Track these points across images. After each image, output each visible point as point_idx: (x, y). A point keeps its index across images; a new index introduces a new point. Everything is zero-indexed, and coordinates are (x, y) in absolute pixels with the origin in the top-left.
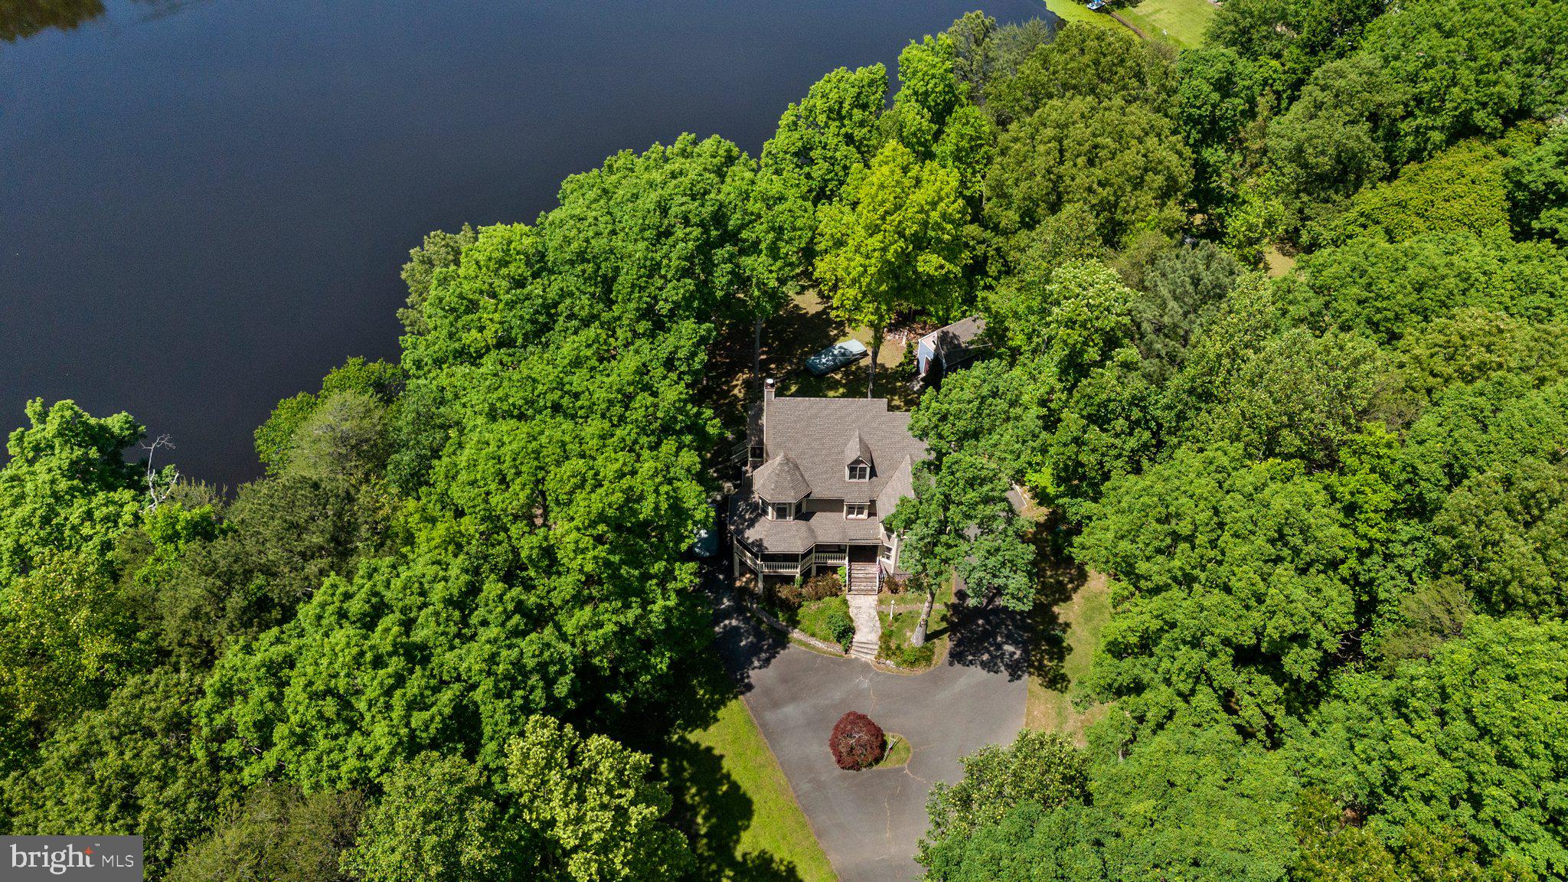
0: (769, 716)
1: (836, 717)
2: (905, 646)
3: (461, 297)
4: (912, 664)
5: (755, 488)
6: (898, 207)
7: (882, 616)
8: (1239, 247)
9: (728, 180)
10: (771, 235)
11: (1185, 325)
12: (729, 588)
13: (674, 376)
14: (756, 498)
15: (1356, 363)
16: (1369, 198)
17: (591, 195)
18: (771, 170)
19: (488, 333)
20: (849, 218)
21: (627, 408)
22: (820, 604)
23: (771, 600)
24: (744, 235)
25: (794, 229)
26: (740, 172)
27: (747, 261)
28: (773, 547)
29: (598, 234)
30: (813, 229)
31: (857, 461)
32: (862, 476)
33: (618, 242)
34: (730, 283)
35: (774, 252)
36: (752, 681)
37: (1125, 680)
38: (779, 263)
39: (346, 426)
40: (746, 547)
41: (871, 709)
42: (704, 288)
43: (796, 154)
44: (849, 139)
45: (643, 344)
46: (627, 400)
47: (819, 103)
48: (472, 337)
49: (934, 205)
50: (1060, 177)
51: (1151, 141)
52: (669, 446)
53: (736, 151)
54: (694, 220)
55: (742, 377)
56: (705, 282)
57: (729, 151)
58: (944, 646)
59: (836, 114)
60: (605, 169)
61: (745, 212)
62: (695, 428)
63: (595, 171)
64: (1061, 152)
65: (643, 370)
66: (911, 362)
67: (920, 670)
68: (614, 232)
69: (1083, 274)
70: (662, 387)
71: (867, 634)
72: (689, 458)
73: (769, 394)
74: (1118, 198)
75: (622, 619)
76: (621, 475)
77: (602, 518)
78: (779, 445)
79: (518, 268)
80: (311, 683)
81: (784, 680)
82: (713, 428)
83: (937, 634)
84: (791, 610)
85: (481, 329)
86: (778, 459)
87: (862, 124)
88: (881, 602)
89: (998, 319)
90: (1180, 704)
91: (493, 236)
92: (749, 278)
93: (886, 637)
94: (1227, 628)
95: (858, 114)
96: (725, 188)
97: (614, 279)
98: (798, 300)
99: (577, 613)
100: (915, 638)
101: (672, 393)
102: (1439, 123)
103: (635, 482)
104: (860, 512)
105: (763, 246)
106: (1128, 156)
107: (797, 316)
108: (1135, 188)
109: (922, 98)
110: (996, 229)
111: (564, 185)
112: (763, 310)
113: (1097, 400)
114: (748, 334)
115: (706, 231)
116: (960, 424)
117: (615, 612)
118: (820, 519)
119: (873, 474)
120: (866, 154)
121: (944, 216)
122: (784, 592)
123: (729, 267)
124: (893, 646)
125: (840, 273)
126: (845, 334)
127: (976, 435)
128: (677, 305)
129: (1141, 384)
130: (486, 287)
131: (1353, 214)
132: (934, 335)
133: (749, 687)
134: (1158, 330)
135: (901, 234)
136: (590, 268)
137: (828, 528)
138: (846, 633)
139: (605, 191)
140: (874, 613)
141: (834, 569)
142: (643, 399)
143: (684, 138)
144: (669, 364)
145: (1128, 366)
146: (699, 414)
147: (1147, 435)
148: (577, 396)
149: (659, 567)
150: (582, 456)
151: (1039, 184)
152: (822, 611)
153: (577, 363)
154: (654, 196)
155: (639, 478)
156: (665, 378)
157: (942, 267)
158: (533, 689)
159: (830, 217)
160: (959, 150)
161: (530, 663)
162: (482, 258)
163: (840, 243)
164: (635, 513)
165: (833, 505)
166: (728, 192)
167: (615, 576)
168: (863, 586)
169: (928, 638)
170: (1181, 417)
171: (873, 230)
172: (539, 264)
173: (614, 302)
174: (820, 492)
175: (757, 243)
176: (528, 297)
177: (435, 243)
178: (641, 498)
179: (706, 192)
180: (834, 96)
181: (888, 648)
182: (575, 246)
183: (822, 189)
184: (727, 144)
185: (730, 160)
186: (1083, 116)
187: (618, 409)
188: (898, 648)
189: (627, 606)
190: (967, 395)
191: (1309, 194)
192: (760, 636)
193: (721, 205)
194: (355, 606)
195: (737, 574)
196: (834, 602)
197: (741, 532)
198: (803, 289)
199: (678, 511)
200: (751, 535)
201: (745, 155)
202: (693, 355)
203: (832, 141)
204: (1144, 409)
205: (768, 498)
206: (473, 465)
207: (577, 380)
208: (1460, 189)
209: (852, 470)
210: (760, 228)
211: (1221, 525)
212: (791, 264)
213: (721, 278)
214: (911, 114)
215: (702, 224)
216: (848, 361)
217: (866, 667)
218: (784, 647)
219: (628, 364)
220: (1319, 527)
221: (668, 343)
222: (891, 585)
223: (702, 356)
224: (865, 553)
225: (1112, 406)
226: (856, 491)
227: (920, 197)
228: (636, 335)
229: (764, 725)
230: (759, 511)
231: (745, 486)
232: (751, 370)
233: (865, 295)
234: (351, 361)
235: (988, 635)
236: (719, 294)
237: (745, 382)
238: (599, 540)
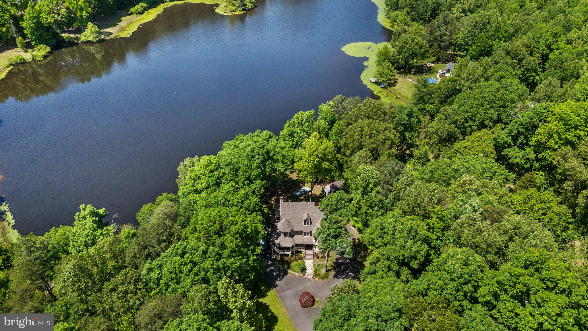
0: (282, 294)
1: (300, 294)
2: (321, 274)
3: (196, 175)
4: (323, 278)
5: (278, 228)
6: (316, 150)
7: (314, 265)
8: (418, 159)
9: (270, 142)
10: (282, 158)
11: (391, 181)
12: (270, 259)
13: (255, 195)
14: (278, 231)
15: (434, 190)
16: (458, 145)
17: (232, 147)
18: (282, 139)
19: (203, 185)
20: (304, 152)
21: (243, 204)
22: (297, 262)
23: (283, 261)
24: (275, 157)
25: (288, 156)
26: (273, 141)
27: (275, 165)
28: (283, 245)
29: (235, 158)
30: (293, 156)
31: (306, 220)
32: (308, 224)
33: (240, 160)
34: (271, 170)
35: (283, 162)
36: (277, 284)
37: (372, 270)
38: (284, 165)
39: (167, 210)
40: (275, 245)
41: (311, 291)
42: (263, 172)
43: (289, 135)
44: (304, 131)
45: (246, 187)
46: (243, 202)
47: (296, 121)
48: (199, 187)
49: (326, 149)
50: (361, 141)
51: (387, 132)
52: (254, 214)
53: (272, 134)
54: (261, 154)
55: (274, 198)
56: (264, 170)
57: (270, 134)
58: (332, 273)
59: (301, 124)
60: (235, 139)
61: (275, 151)
62: (261, 210)
63: (233, 141)
64: (362, 135)
65: (247, 194)
66: (323, 193)
67: (325, 280)
68: (239, 157)
69: (365, 168)
70: (252, 198)
71: (310, 270)
72: (259, 218)
73: (281, 201)
74: (378, 147)
75: (241, 262)
76: (242, 221)
77: (238, 233)
78: (284, 216)
79: (212, 168)
80: (169, 269)
81: (286, 284)
82: (266, 210)
83: (330, 270)
84: (288, 263)
85: (201, 184)
86: (284, 220)
87: (308, 127)
88: (314, 261)
89: (346, 180)
90: (385, 275)
91: (205, 159)
92: (276, 169)
93: (315, 271)
94: (396, 254)
95: (307, 124)
96: (269, 145)
97: (238, 170)
98: (291, 176)
99: (230, 260)
100: (323, 271)
101: (255, 200)
102: (475, 124)
103: (246, 223)
104: (308, 235)
105: (280, 160)
106: (381, 136)
107: (291, 180)
108: (383, 144)
109: (325, 119)
110: (345, 155)
111: (224, 144)
112: (280, 178)
113: (370, 201)
114: (276, 186)
115: (264, 157)
116: (332, 207)
117: (240, 260)
118: (296, 237)
119: (311, 223)
120: (309, 135)
121: (328, 152)
122: (286, 259)
123: (270, 166)
124: (317, 273)
125: (301, 167)
126: (305, 186)
127: (337, 210)
128: (256, 177)
129: (381, 197)
130: (203, 173)
131: (453, 150)
132: (329, 185)
133: (277, 286)
134: (385, 183)
135: (318, 157)
136: (232, 167)
137: (299, 240)
138: (304, 270)
139: (235, 146)
140: (312, 264)
141: (301, 252)
142: (247, 201)
143: (258, 131)
144: (253, 192)
145: (378, 192)
146: (262, 206)
147: (384, 211)
148: (229, 201)
149: (252, 247)
150: (232, 216)
151: (356, 144)
152: (297, 264)
153: (229, 192)
154: (250, 147)
155: (247, 222)
156: (252, 196)
157: (329, 166)
158: (222, 273)
159: (298, 152)
160: (337, 133)
161: (221, 267)
162: (202, 165)
163: (301, 159)
164: (245, 232)
165: (300, 233)
166: (270, 146)
167: (240, 250)
168: (309, 257)
169: (327, 271)
170: (393, 205)
171: (310, 155)
172: (218, 167)
173: (239, 176)
174: (296, 229)
175: (278, 159)
176: (214, 175)
177: (187, 161)
178: (247, 227)
179: (264, 146)
180: (300, 118)
181: (316, 274)
182: (228, 161)
183: (297, 144)
184: (270, 133)
185: (270, 137)
186: (367, 124)
187: (240, 204)
188: (319, 274)
189: (243, 258)
190: (334, 199)
191: (441, 144)
192: (280, 271)
193: (268, 150)
194: (180, 252)
195: (272, 254)
196: (301, 262)
197: (273, 241)
198: (292, 173)
199: (257, 232)
200: (277, 242)
201: (275, 135)
202: (260, 190)
203: (299, 131)
204: (382, 204)
205: (281, 231)
206: (202, 219)
207: (229, 196)
208: (481, 143)
209: (305, 222)
210: (279, 156)
211: (395, 230)
212: (288, 166)
213: (268, 169)
214: (322, 123)
215: (263, 155)
216: (306, 193)
217: (310, 280)
218: (287, 275)
219: (242, 192)
220: (420, 231)
221: (253, 186)
222: (316, 256)
223: (263, 190)
224: (309, 247)
225: (374, 203)
226: (306, 228)
227: (323, 147)
228: (244, 184)
229: (280, 296)
230: (279, 235)
231: (274, 228)
232: (277, 196)
233: (308, 173)
234: (163, 194)
235: (345, 270)
236: (268, 173)
237: (275, 200)
238: (237, 239)
